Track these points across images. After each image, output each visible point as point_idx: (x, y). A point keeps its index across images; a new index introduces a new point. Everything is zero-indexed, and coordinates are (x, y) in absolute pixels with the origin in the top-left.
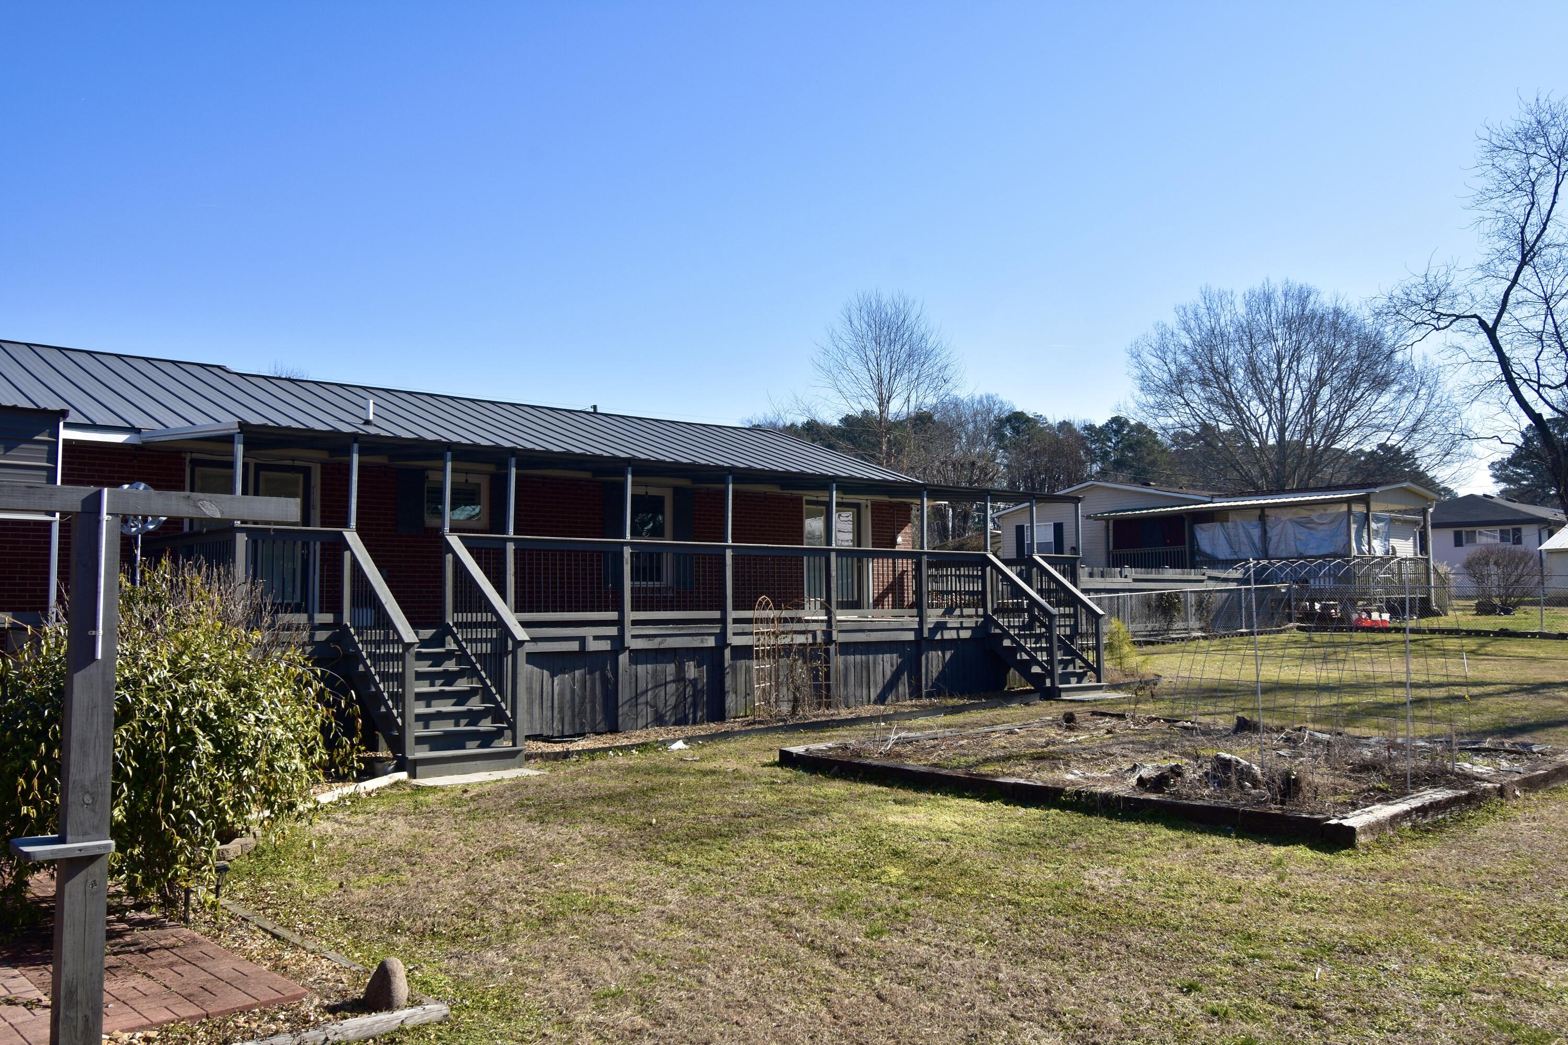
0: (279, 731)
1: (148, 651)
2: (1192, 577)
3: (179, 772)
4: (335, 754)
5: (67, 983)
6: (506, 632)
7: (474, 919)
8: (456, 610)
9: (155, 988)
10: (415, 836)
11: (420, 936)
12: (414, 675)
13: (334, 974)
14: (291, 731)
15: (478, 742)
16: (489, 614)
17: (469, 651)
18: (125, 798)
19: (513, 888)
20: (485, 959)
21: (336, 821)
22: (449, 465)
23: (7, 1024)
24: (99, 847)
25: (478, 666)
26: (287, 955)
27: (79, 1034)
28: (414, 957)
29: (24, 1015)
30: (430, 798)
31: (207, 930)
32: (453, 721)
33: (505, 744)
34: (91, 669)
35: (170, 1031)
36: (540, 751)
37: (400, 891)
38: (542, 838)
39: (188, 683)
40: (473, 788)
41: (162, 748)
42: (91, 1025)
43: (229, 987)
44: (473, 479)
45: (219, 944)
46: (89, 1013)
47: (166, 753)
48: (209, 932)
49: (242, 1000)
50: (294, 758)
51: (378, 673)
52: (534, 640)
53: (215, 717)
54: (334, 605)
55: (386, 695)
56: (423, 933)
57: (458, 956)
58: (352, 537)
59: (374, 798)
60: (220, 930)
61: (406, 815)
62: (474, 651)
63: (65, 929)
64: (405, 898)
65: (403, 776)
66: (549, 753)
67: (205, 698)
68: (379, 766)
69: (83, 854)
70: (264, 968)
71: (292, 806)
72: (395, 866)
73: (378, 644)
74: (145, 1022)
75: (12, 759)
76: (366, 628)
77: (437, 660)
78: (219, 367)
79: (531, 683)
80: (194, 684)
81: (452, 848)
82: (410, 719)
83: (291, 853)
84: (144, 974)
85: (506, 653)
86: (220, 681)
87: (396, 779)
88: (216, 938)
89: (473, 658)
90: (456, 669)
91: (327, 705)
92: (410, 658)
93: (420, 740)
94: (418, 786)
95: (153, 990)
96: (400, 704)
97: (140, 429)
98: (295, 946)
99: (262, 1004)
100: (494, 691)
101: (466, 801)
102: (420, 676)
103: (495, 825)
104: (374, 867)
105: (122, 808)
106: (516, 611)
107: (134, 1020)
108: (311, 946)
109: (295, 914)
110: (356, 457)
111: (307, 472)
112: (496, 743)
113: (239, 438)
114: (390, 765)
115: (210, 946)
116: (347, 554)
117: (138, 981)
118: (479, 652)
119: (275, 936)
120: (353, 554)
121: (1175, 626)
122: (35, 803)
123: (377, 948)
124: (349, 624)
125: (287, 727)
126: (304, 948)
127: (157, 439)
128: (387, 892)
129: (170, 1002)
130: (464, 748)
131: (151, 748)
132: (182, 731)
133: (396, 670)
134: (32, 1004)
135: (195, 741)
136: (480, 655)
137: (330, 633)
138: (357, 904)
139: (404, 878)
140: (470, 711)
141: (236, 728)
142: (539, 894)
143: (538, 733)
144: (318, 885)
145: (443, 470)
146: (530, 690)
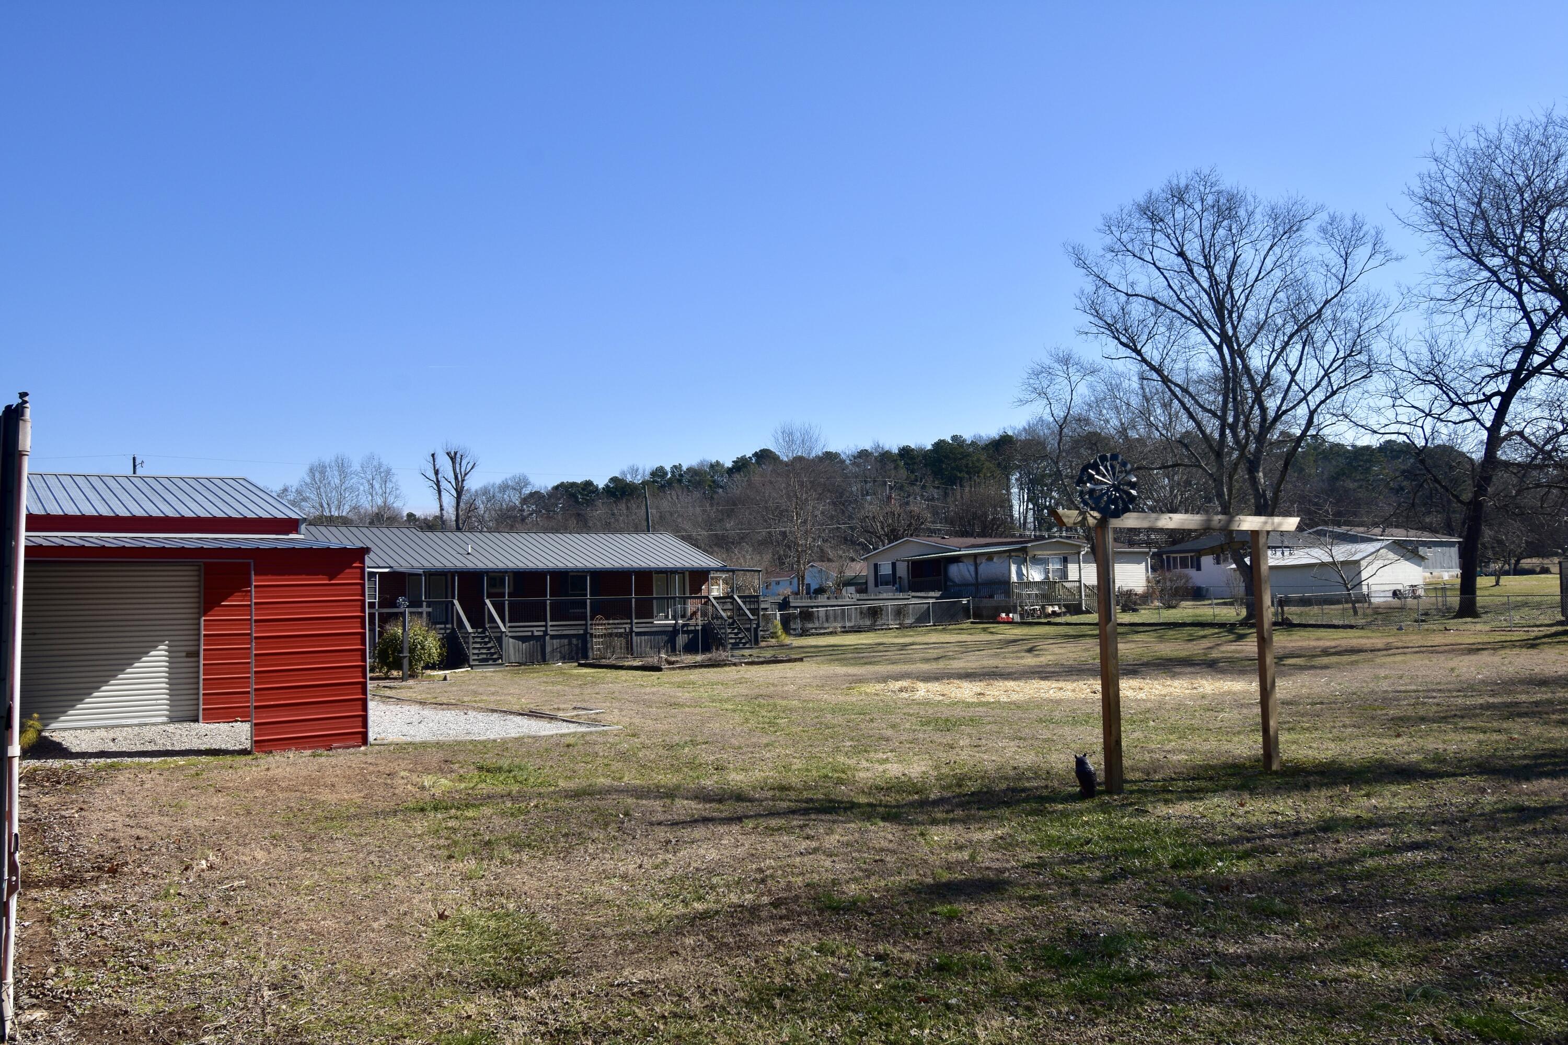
2: (901, 597)
8: (489, 623)
12: (472, 642)
15: (492, 661)
30: (476, 675)
32: (485, 655)
33: (500, 662)
51: (462, 642)
55: (464, 647)
58: (456, 602)
59: (459, 675)
62: (494, 636)
65: (469, 669)
68: (461, 666)
73: (462, 633)
76: (459, 630)
77: (483, 638)
82: (472, 654)
92: (472, 638)
93: (475, 660)
94: (473, 672)
96: (469, 650)
97: (392, 567)
100: (498, 647)
110: (457, 577)
111: (446, 576)
112: (497, 661)
114: (465, 666)
120: (457, 608)
121: (878, 623)
124: (455, 628)
130: (487, 663)
133: (467, 641)
137: (450, 630)
140: (490, 652)
145: (484, 578)
146: (514, 648)
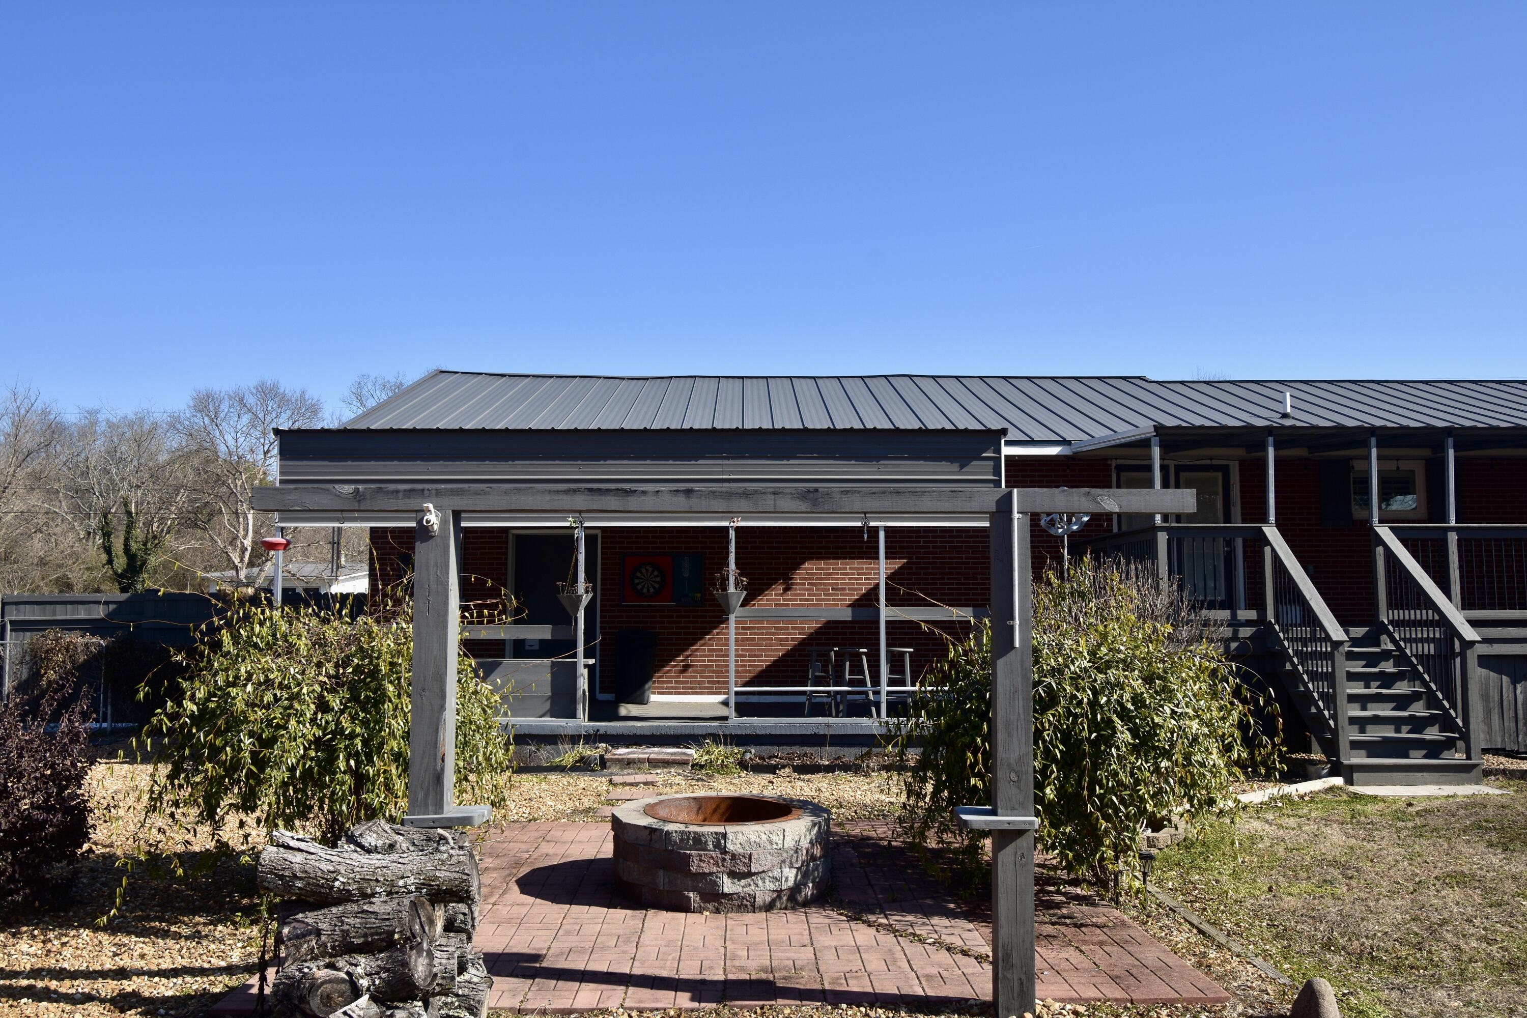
0: (1195, 725)
1: (1070, 642)
3: (1101, 758)
4: (1257, 753)
5: (1003, 945)
6: (1452, 631)
7: (1420, 949)
8: (1391, 606)
9: (1085, 963)
10: (1351, 848)
11: (1358, 958)
12: (1345, 675)
13: (1259, 983)
14: (1207, 726)
15: (1424, 752)
16: (1430, 612)
17: (1408, 651)
18: (1055, 779)
19: (1469, 921)
20: (1433, 998)
21: (1267, 821)
22: (1374, 452)
23: (960, 972)
24: (1025, 822)
25: (1420, 668)
26: (1212, 954)
27: (1015, 995)
28: (1349, 980)
29: (974, 967)
30: (1370, 808)
31: (1136, 914)
32: (1393, 727)
33: (1458, 757)
34: (1011, 656)
35: (1096, 1010)
36: (1502, 767)
37: (1335, 906)
38: (1506, 868)
39: (1106, 674)
40: (1420, 801)
41: (1085, 734)
42: (1025, 989)
43: (1154, 976)
44: (1405, 466)
45: (1147, 931)
46: (1023, 977)
47: (1088, 739)
48: (1138, 917)
49: (1166, 992)
50: (1211, 753)
51: (1307, 672)
52: (1486, 641)
53: (1132, 708)
54: (1256, 601)
55: (1315, 695)
56: (1360, 957)
57: (1401, 989)
58: (1271, 532)
59: (1308, 802)
60: (1148, 916)
61: (1342, 824)
62: (1414, 652)
63: (999, 895)
64: (1340, 913)
65: (1339, 781)
66: (1513, 770)
67: (1122, 689)
68: (1312, 769)
69: (1012, 827)
70: (1188, 963)
71: (1211, 802)
72: (1329, 877)
73: (1305, 642)
74: (1075, 995)
75: (963, 735)
76: (1291, 626)
77: (1372, 660)
78: (1140, 378)
79: (1487, 689)
80: (1112, 674)
81: (1395, 866)
82: (1343, 722)
83: (1219, 849)
84: (1077, 948)
85: (1454, 655)
86: (1136, 672)
87: (1331, 784)
88: (1144, 924)
89: (1413, 659)
90: (1395, 670)
91: (1244, 701)
92: (1339, 657)
93: (1355, 745)
94: (1355, 794)
95: (1083, 965)
96: (1332, 706)
97: (1070, 441)
98: (1220, 946)
99: (1184, 1000)
100: (1440, 696)
101: (1411, 815)
102: (1352, 677)
103: (1446, 846)
104: (1305, 875)
105: (1053, 788)
106: (1463, 609)
107: (1065, 991)
108: (1237, 948)
109: (1223, 912)
110: (1271, 451)
111: (1225, 470)
112: (1446, 754)
113: (1155, 441)
114: (1323, 769)
115: (1137, 931)
116: (1267, 549)
117: (1070, 953)
118: (1420, 653)
119: (1201, 932)
120: (1273, 550)
122: (980, 776)
123: (1308, 962)
124: (1273, 621)
125: (1202, 722)
126: (1229, 950)
127: (1085, 449)
128: (1320, 904)
129: (1097, 980)
130: (1407, 757)
131: (1075, 733)
132: (1102, 719)
133: (1325, 670)
134: (982, 958)
135: (1114, 729)
136: (1422, 656)
137: (1254, 629)
138: (1288, 911)
139: (1339, 891)
140: (1412, 717)
141: (1153, 720)
142: (1502, 933)
143: (1499, 747)
144: (1247, 885)
145: (1368, 458)
146: (1486, 697)
